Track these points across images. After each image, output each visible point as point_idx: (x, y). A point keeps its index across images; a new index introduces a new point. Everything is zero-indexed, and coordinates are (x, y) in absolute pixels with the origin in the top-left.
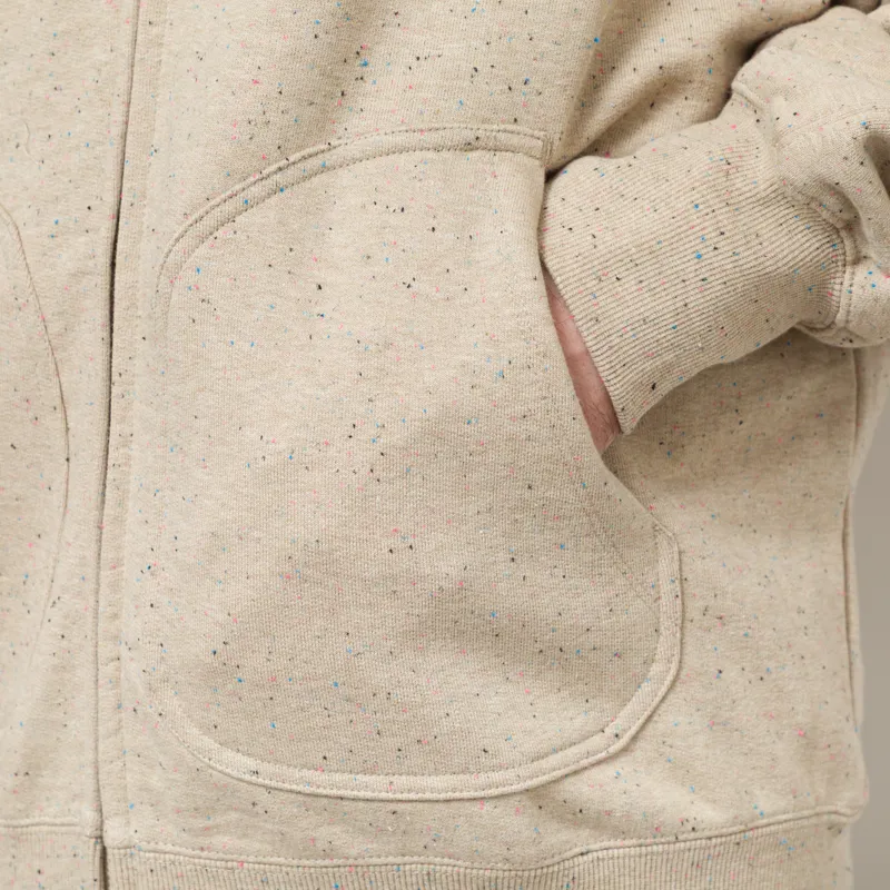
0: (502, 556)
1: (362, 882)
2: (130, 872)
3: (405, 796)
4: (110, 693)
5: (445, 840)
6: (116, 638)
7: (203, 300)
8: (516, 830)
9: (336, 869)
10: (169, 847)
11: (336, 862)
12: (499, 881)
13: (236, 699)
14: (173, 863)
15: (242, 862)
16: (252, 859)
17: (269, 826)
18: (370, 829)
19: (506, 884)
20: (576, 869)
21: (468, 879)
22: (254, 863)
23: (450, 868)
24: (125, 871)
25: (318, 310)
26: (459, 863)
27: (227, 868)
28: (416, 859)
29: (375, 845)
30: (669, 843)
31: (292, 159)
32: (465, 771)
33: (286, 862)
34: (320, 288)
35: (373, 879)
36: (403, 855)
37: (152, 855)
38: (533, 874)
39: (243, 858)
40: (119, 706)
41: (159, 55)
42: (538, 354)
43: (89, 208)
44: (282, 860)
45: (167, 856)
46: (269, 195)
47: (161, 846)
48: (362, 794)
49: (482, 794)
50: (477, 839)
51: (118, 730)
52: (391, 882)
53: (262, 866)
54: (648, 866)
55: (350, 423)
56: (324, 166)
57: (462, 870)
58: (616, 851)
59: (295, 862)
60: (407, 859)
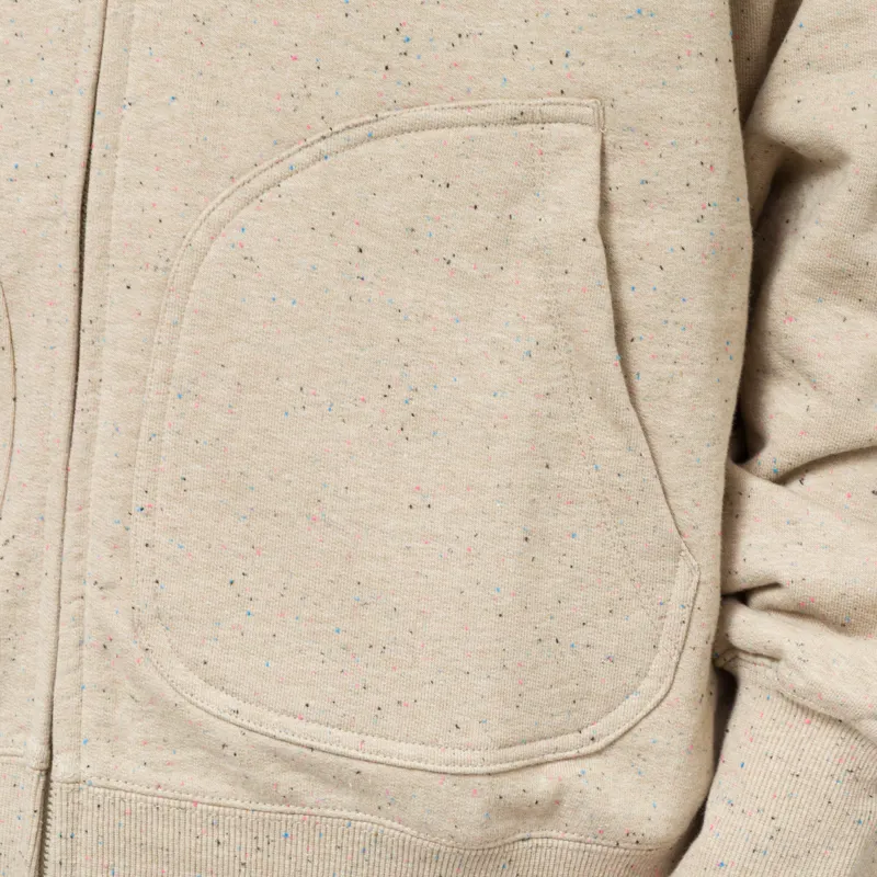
0: (517, 533)
1: (312, 833)
2: (76, 806)
3: (373, 757)
4: (73, 630)
5: (399, 806)
6: (81, 578)
7: (246, 258)
8: (468, 810)
9: (290, 816)
10: (121, 785)
11: (292, 808)
12: (441, 855)
13: (238, 634)
14: (121, 799)
15: (196, 803)
16: (207, 799)
17: (233, 769)
18: (332, 780)
19: (447, 857)
20: (515, 853)
21: (412, 847)
22: (208, 804)
23: (397, 833)
24: (71, 805)
25: (358, 272)
26: (407, 829)
27: (179, 808)
28: (368, 816)
29: (333, 796)
30: (609, 846)
31: (335, 129)
32: (434, 743)
33: (242, 805)
34: (361, 251)
35: (323, 831)
36: (357, 811)
37: (102, 790)
38: (473, 854)
39: (198, 798)
40: (81, 643)
41: (131, 10)
42: (564, 337)
43: (52, 155)
44: (238, 803)
45: (118, 793)
46: (314, 162)
47: (113, 783)
48: (333, 748)
49: (444, 768)
50: (430, 812)
51: (79, 665)
52: (339, 838)
53: (216, 808)
54: (584, 862)
55: (386, 383)
56: (370, 136)
57: (408, 837)
58: (556, 841)
59: (253, 805)
60: (360, 815)
